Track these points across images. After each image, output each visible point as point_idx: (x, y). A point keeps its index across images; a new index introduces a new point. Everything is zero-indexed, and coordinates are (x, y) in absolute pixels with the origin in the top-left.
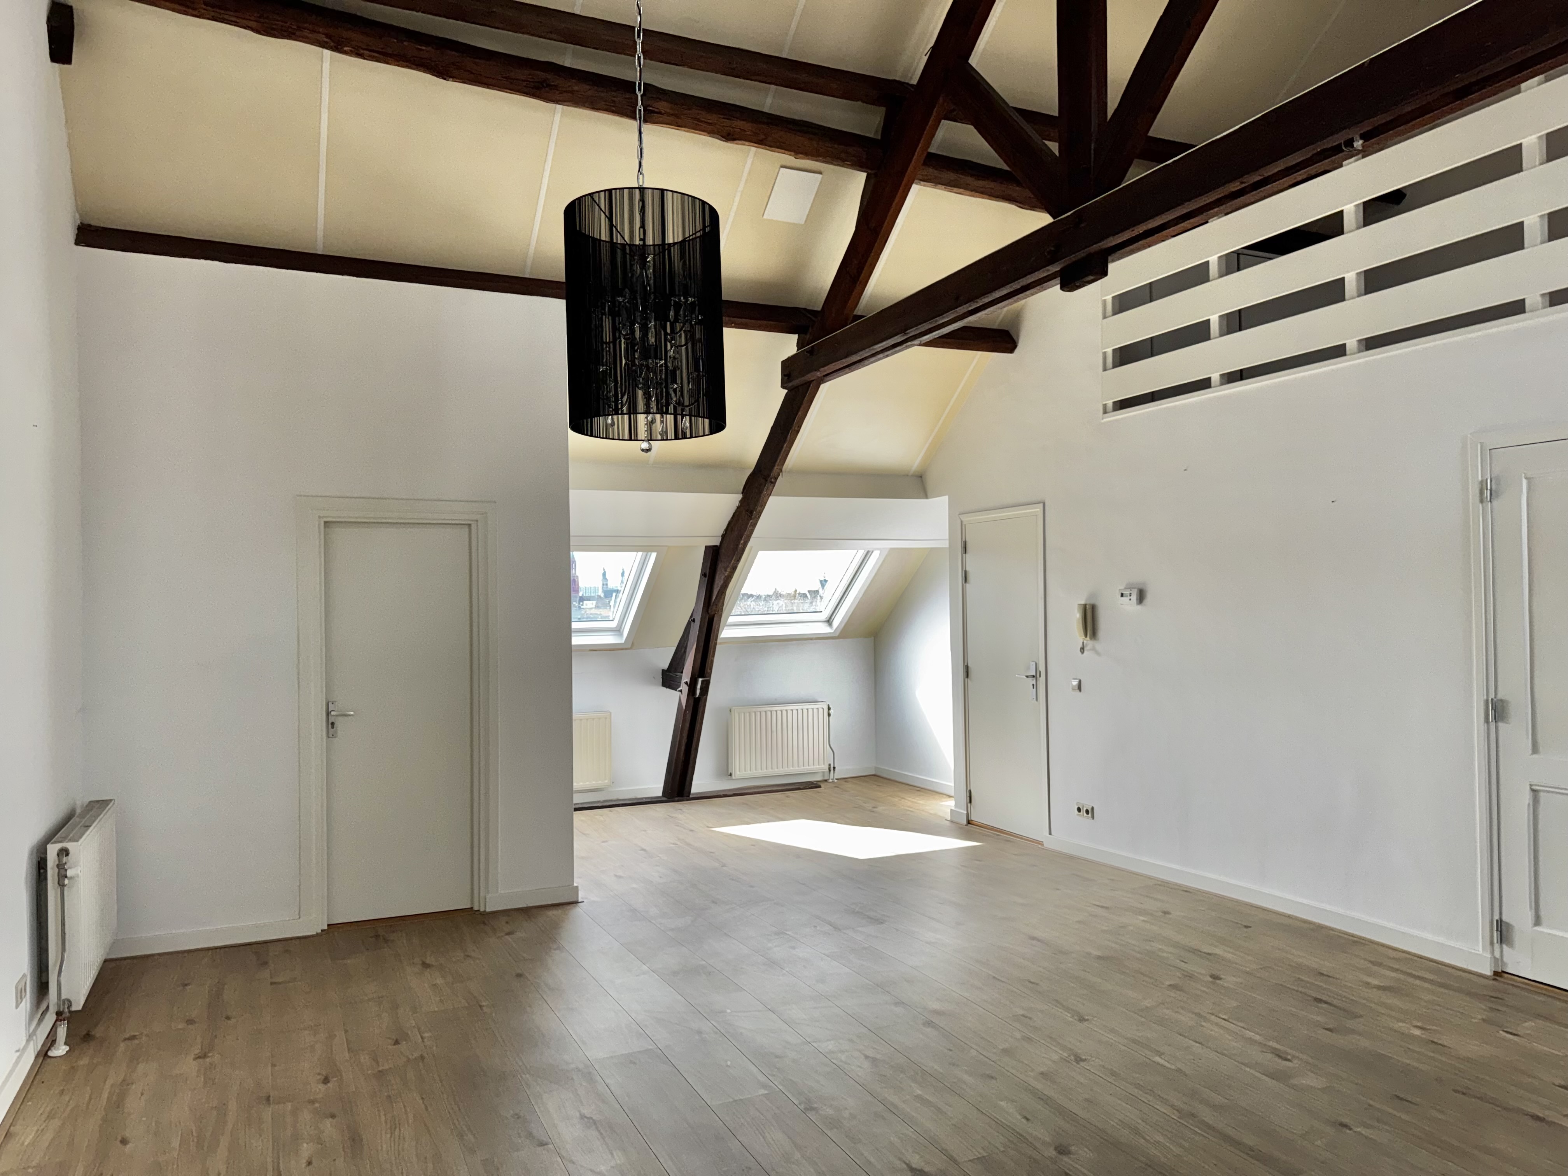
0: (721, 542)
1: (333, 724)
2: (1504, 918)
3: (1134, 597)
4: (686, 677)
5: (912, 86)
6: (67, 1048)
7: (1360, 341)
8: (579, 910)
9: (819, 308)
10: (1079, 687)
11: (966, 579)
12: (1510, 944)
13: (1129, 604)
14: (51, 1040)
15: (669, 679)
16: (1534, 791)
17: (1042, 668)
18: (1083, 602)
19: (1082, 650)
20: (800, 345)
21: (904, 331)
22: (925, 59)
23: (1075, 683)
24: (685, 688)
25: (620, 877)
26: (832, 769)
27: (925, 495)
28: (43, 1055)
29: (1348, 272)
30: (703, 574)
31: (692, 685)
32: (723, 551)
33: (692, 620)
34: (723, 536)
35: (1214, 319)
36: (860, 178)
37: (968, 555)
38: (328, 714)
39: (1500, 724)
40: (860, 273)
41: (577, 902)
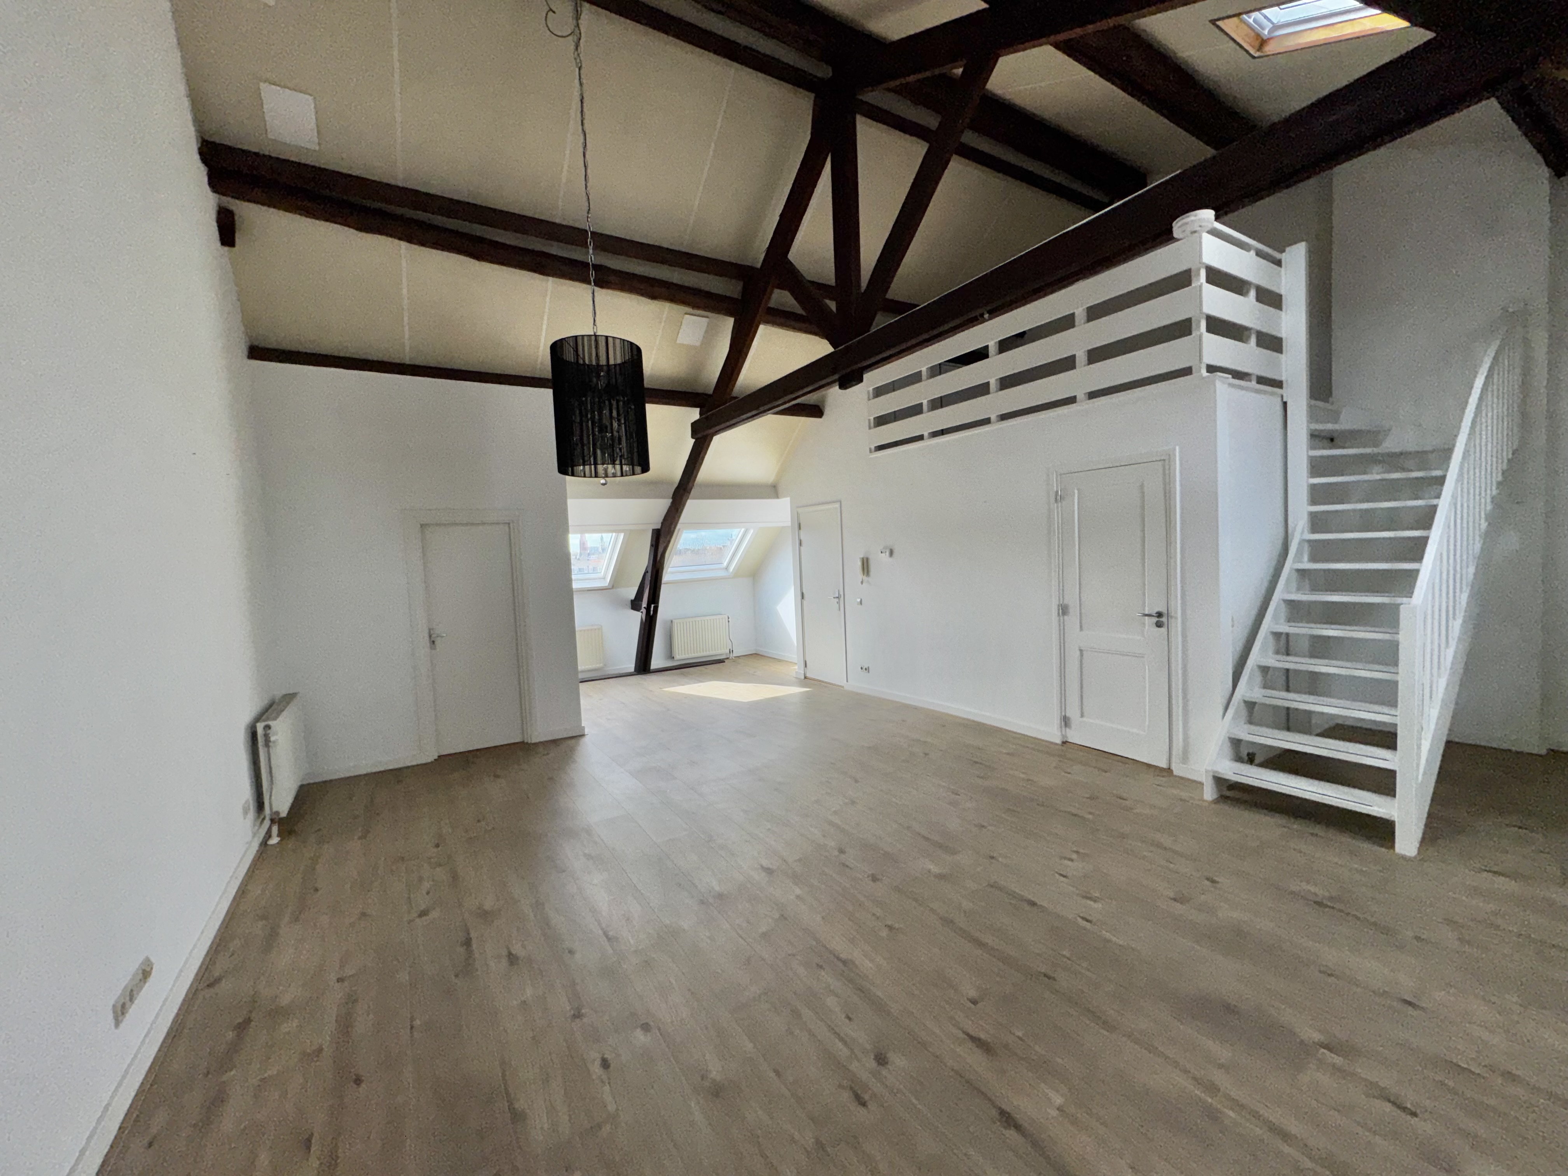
0: (661, 527)
1: (433, 642)
2: (1067, 715)
3: (888, 553)
4: (644, 604)
5: (757, 269)
6: (279, 839)
7: (998, 416)
8: (586, 740)
9: (711, 392)
10: (861, 602)
11: (800, 544)
12: (1070, 727)
13: (885, 557)
14: (268, 835)
15: (635, 605)
16: (1081, 651)
17: (842, 593)
18: (862, 556)
19: (862, 583)
20: (701, 414)
21: (757, 408)
22: (764, 255)
23: (859, 600)
24: (644, 611)
25: (609, 719)
26: (731, 651)
27: (777, 497)
28: (264, 843)
29: (991, 378)
30: (652, 545)
31: (648, 609)
32: (662, 533)
33: (646, 572)
34: (662, 523)
35: (925, 402)
36: (730, 322)
37: (801, 531)
38: (430, 636)
39: (1066, 617)
40: (732, 374)
41: (583, 735)
